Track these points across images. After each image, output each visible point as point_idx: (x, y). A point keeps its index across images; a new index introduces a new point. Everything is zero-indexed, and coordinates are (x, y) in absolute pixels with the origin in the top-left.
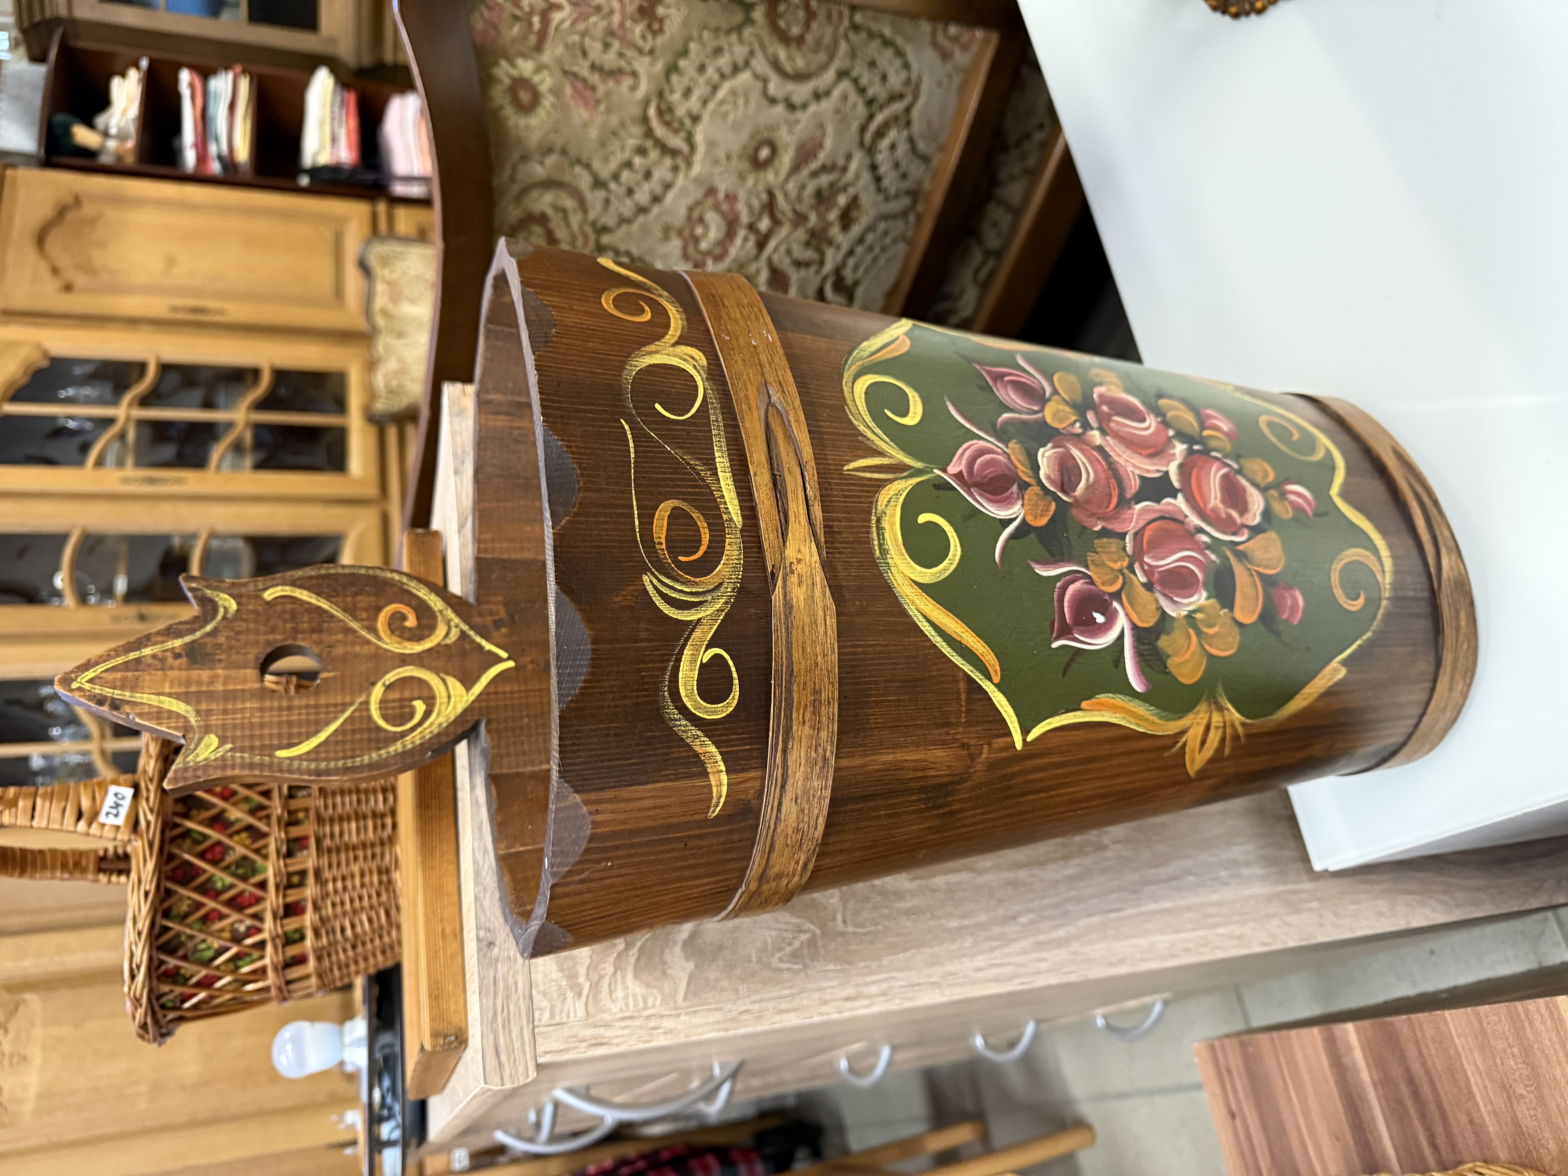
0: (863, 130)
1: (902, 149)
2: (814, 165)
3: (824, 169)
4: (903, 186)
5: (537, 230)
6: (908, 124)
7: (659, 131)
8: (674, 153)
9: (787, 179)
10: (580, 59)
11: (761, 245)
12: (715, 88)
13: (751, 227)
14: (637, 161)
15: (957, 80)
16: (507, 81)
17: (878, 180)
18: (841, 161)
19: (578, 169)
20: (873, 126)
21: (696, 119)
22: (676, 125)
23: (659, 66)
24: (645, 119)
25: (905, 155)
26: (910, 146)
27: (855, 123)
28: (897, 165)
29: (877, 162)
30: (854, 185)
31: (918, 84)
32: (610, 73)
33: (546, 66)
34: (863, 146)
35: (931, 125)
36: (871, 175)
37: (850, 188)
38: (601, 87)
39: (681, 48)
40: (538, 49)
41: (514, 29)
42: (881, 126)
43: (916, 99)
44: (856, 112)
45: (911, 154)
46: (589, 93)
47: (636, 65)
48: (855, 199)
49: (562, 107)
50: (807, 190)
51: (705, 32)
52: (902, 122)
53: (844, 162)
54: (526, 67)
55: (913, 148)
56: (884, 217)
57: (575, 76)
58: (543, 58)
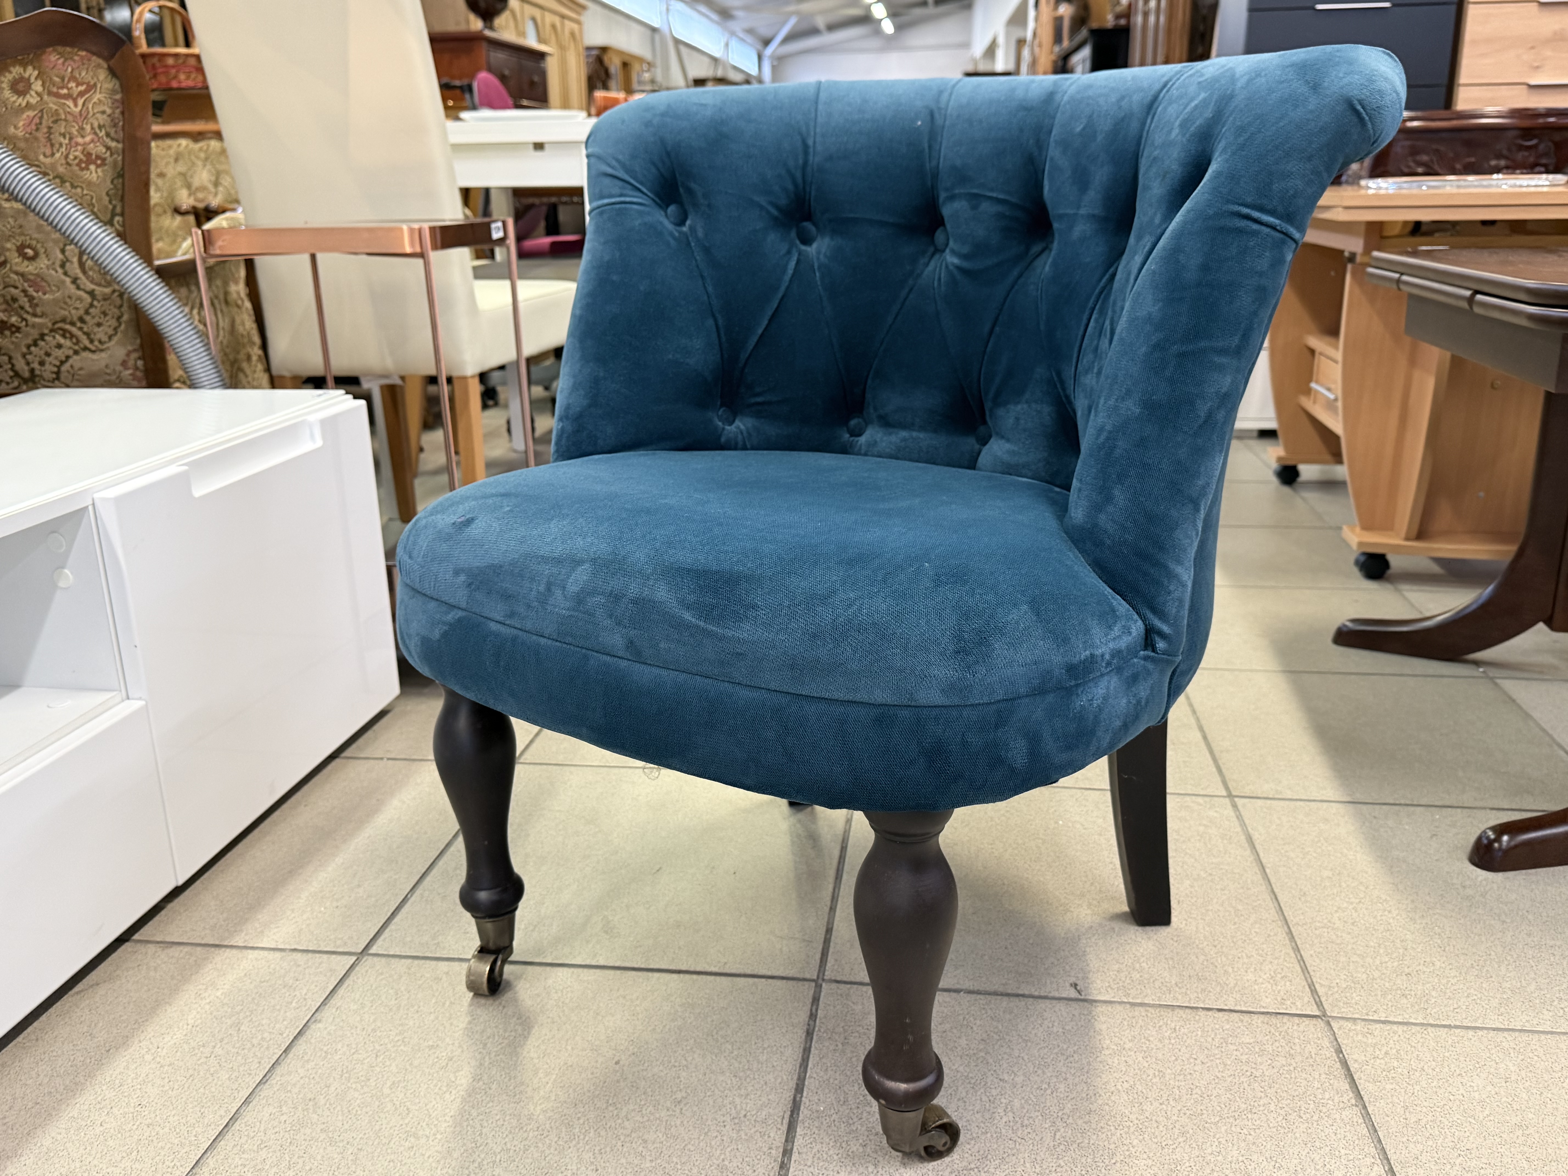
0: (63, 320)
1: (60, 354)
2: (31, 291)
3: (31, 299)
4: (36, 366)
6: (76, 353)
9: (17, 273)
10: (51, 120)
16: (27, 75)
17: (35, 343)
18: (39, 310)
20: (68, 327)
23: (61, 169)
25: (56, 358)
26: (64, 359)
27: (66, 313)
28: (48, 354)
29: (47, 338)
30: (27, 325)
31: (102, 350)
32: (49, 139)
33: (42, 99)
34: (54, 324)
35: (81, 369)
36: (37, 337)
37: (24, 323)
38: (39, 135)
39: (76, 184)
40: (50, 93)
41: (57, 79)
42: (70, 333)
43: (93, 352)
44: (73, 312)
45: (58, 363)
46: (34, 127)
47: (58, 155)
48: (18, 329)
49: (20, 110)
50: (12, 290)
51: (88, 197)
52: (76, 348)
53: (39, 314)
54: (37, 86)
55: (62, 363)
56: (10, 358)
57: (41, 118)
58: (46, 97)
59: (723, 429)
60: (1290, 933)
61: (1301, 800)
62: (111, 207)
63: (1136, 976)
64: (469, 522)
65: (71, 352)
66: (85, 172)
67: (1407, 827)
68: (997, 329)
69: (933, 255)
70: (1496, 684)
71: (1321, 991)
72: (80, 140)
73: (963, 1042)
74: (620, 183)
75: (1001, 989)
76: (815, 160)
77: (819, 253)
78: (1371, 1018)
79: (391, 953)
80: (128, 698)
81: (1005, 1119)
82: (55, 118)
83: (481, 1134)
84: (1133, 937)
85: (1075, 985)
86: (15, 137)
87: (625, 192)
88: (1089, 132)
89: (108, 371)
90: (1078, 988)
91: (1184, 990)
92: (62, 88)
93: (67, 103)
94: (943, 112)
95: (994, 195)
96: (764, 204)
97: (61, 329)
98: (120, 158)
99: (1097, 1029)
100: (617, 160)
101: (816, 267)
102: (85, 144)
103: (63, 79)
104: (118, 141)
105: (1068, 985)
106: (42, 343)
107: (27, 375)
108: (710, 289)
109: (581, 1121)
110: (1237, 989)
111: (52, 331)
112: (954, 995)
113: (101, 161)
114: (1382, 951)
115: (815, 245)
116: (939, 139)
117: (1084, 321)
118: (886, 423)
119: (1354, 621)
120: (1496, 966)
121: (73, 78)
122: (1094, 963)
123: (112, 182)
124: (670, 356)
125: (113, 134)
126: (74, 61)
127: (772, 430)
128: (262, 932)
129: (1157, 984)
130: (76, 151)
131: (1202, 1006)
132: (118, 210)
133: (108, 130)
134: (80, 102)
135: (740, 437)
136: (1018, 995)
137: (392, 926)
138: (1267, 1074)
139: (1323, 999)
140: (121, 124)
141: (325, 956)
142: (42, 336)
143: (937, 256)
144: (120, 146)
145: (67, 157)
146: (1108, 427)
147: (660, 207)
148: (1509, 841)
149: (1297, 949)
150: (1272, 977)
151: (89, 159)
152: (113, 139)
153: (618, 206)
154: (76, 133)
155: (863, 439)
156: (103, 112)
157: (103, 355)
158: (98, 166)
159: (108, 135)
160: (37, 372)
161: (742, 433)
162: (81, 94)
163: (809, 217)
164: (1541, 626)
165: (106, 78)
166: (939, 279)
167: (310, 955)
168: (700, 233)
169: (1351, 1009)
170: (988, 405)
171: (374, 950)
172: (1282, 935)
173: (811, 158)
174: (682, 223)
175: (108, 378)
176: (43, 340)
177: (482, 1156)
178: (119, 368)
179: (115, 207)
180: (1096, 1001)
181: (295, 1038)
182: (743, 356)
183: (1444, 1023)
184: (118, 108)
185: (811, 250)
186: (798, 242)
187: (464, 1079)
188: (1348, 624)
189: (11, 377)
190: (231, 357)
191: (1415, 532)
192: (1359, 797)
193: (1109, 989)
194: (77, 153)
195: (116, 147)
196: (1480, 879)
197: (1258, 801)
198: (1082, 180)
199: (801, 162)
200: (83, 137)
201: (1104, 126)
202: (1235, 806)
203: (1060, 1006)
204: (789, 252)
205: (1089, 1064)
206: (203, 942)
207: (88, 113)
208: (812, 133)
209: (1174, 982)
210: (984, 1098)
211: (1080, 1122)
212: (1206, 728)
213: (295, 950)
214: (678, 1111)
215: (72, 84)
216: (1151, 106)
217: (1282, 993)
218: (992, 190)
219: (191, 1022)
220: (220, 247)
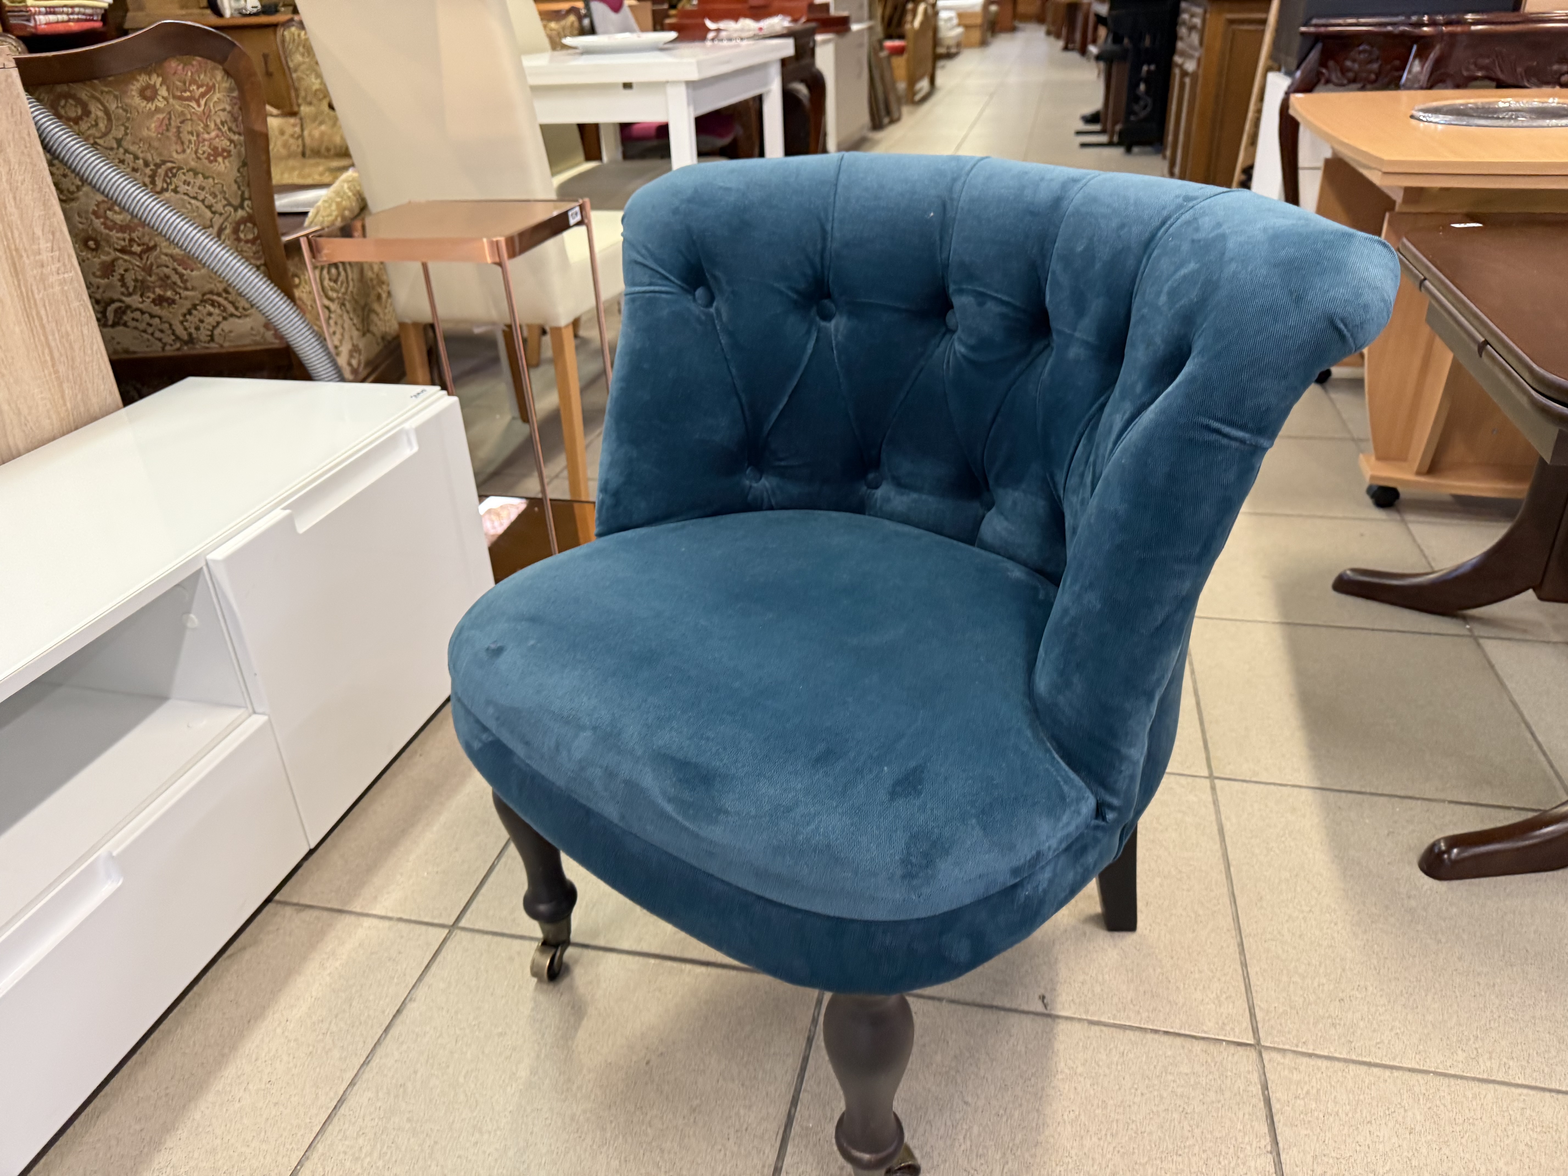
0: (211, 292)
1: (211, 320)
2: (180, 269)
3: (181, 276)
4: (193, 330)
5: (80, 112)
6: (225, 319)
7: (161, 171)
8: (153, 182)
9: (166, 255)
10: (178, 121)
11: (123, 251)
12: (195, 198)
13: (131, 240)
14: (141, 162)
15: (258, 338)
16: (152, 83)
17: (190, 313)
18: (189, 285)
19: (123, 128)
20: (215, 298)
21: (175, 191)
22: (168, 181)
23: (193, 164)
24: (164, 162)
25: (209, 324)
26: (215, 324)
27: (212, 286)
28: (202, 321)
29: (198, 307)
30: (180, 298)
31: (246, 316)
32: (179, 137)
33: (168, 102)
34: (204, 295)
35: (231, 332)
36: (189, 306)
37: (178, 296)
38: (170, 134)
39: (207, 175)
40: (174, 97)
41: (178, 83)
42: (218, 303)
43: (239, 317)
44: (218, 285)
45: (211, 328)
46: (165, 128)
47: (188, 151)
48: (173, 302)
49: (151, 114)
50: (166, 270)
51: (220, 186)
52: (224, 314)
53: (190, 287)
54: (163, 92)
55: (214, 327)
56: (171, 325)
57: (170, 119)
58: (171, 100)
59: (751, 487)
60: (1241, 945)
61: (1274, 784)
62: (240, 193)
63: (1098, 989)
64: (498, 652)
65: (220, 319)
66: (214, 164)
67: (1367, 821)
68: (999, 419)
69: (944, 335)
70: (1479, 645)
71: (1259, 1015)
72: (206, 136)
73: (938, 1058)
74: (650, 272)
75: (978, 1000)
76: (833, 245)
77: (837, 330)
78: (1300, 1049)
79: (477, 927)
80: (255, 712)
81: (963, 1147)
82: (182, 118)
83: (532, 1133)
84: (1101, 943)
85: (1043, 998)
86: (150, 137)
87: (654, 280)
88: (1089, 255)
89: (254, 332)
90: (1045, 1001)
91: (1137, 1008)
92: (185, 91)
93: (191, 104)
94: (955, 203)
95: (999, 296)
96: (784, 289)
97: (209, 299)
98: (243, 149)
99: (1055, 1050)
100: (647, 248)
101: (834, 345)
102: (211, 139)
103: (185, 83)
104: (240, 134)
105: (1037, 997)
106: (194, 312)
107: (186, 337)
108: (734, 371)
109: (613, 1125)
110: (1184, 1009)
111: (202, 301)
112: (937, 1003)
113: (226, 153)
114: (1321, 971)
115: (833, 322)
116: (950, 230)
117: (1074, 444)
118: (900, 485)
119: (1354, 570)
120: (1423, 994)
121: (193, 81)
122: (1063, 972)
123: (239, 171)
124: (697, 436)
125: (234, 128)
126: (193, 66)
127: (794, 489)
128: (376, 898)
129: (1115, 1000)
130: (203, 146)
131: (1151, 1027)
132: (247, 195)
133: (230, 124)
134: (203, 102)
135: (765, 494)
136: (991, 1007)
137: (479, 898)
138: (1196, 1110)
139: (1260, 1026)
140: (240, 118)
141: (424, 928)
142: (195, 307)
143: (948, 336)
144: (242, 138)
145: (196, 152)
146: (1072, 612)
147: (687, 291)
148: (1458, 854)
149: (1244, 965)
150: (1218, 997)
151: (216, 153)
152: (234, 133)
153: (648, 295)
154: (202, 130)
155: (879, 493)
156: (224, 110)
157: (248, 319)
158: (224, 158)
159: (230, 129)
160: (195, 336)
161: (767, 491)
162: (203, 95)
163: (829, 296)
164: (1530, 595)
165: (223, 78)
166: (948, 362)
167: (412, 926)
168: (725, 317)
169: (1284, 1039)
170: (991, 482)
171: (463, 923)
172: (1234, 949)
173: (829, 244)
174: (710, 304)
175: (254, 338)
176: (196, 309)
177: (531, 1157)
178: (262, 330)
179: (243, 193)
180: (1058, 1017)
181: (394, 1016)
182: (767, 428)
183: (1365, 1059)
184: (235, 104)
185: (831, 325)
186: (818, 319)
187: (523, 1073)
188: (1348, 572)
189: (174, 340)
190: (362, 303)
191: (1426, 468)
192: (1329, 783)
193: (1072, 1004)
194: (205, 148)
195: (238, 140)
196: (1426, 887)
197: (1236, 783)
198: (1079, 305)
199: (819, 247)
200: (208, 133)
201: (1104, 253)
202: (1213, 788)
203: (1027, 1021)
204: (808, 332)
205: (1043, 1089)
206: (329, 906)
207: (210, 111)
208: (831, 218)
209: (1129, 998)
210: (949, 1123)
211: (1027, 1155)
212: (1200, 693)
213: (400, 920)
214: (692, 1120)
215: (194, 87)
216: (1149, 243)
217: (1224, 1016)
218: (997, 291)
219: (314, 994)
220: (326, 255)
